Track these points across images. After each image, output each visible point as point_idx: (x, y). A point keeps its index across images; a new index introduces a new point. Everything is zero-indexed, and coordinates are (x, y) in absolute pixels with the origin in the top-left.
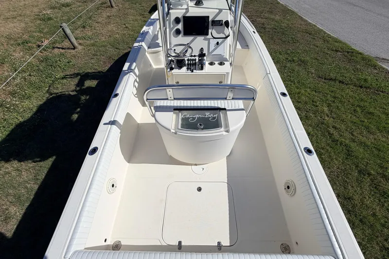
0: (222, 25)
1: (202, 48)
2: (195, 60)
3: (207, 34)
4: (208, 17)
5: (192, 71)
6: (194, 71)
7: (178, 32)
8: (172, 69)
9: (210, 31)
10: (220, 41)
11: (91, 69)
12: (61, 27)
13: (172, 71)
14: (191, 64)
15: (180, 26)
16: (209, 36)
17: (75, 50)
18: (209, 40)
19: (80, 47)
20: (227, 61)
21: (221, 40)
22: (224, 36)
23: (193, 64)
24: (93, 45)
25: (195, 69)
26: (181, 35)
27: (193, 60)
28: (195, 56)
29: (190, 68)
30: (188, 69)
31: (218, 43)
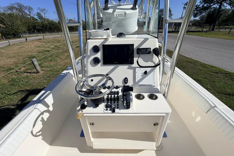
0: (149, 53)
1: (126, 78)
2: (118, 93)
3: (132, 63)
4: (133, 45)
5: (114, 111)
6: (117, 110)
7: (96, 61)
8: (83, 107)
9: (135, 59)
10: (148, 70)
11: (41, 87)
12: (32, 60)
13: (84, 111)
14: (111, 99)
15: (99, 55)
16: (135, 65)
17: (37, 74)
18: (134, 69)
19: (41, 72)
20: (158, 92)
21: (150, 69)
22: (154, 65)
23: (114, 99)
24: (51, 71)
25: (118, 108)
26: (100, 64)
27: (115, 93)
28: (117, 87)
29: (111, 106)
30: (107, 107)
31: (146, 73)
